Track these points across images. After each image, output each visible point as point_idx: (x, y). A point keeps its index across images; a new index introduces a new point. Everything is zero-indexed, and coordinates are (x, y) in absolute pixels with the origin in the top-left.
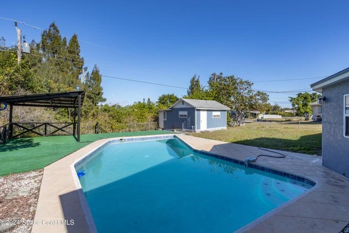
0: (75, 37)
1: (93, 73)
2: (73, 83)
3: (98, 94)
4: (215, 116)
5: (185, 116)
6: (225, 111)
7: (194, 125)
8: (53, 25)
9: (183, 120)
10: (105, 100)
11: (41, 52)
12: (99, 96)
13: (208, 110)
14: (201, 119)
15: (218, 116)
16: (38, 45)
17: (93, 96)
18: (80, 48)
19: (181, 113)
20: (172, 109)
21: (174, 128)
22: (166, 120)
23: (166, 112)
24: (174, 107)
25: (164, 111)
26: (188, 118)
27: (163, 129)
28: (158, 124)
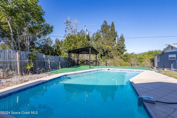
0: (113, 23)
1: (120, 38)
2: (111, 44)
3: (123, 48)
5: (174, 58)
8: (105, 21)
9: (172, 62)
10: (126, 51)
11: (101, 33)
12: (123, 49)
16: (100, 31)
17: (120, 49)
18: (115, 28)
20: (163, 54)
21: (164, 67)
22: (159, 61)
23: (159, 55)
24: (165, 52)
25: (158, 55)
26: (176, 60)
27: (157, 68)
28: (154, 64)
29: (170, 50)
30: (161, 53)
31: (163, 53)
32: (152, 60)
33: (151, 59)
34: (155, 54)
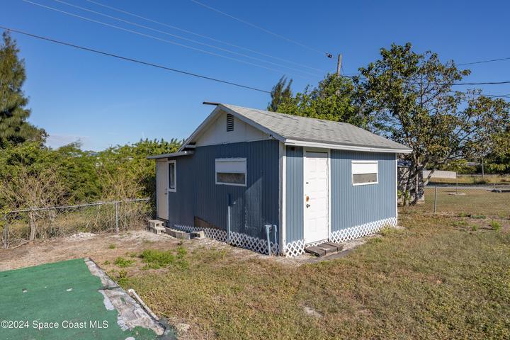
4: (359, 177)
5: (238, 176)
6: (391, 156)
7: (276, 220)
9: (230, 196)
13: (335, 154)
14: (307, 191)
15: (371, 177)
19: (223, 165)
20: (190, 152)
21: (197, 222)
22: (175, 191)
23: (174, 162)
24: (200, 144)
25: (170, 158)
26: (247, 188)
27: (167, 224)
28: (154, 203)
29: (221, 137)
30: (185, 149)
31: (192, 147)
32: (145, 181)
33: (144, 176)
34: (162, 153)
